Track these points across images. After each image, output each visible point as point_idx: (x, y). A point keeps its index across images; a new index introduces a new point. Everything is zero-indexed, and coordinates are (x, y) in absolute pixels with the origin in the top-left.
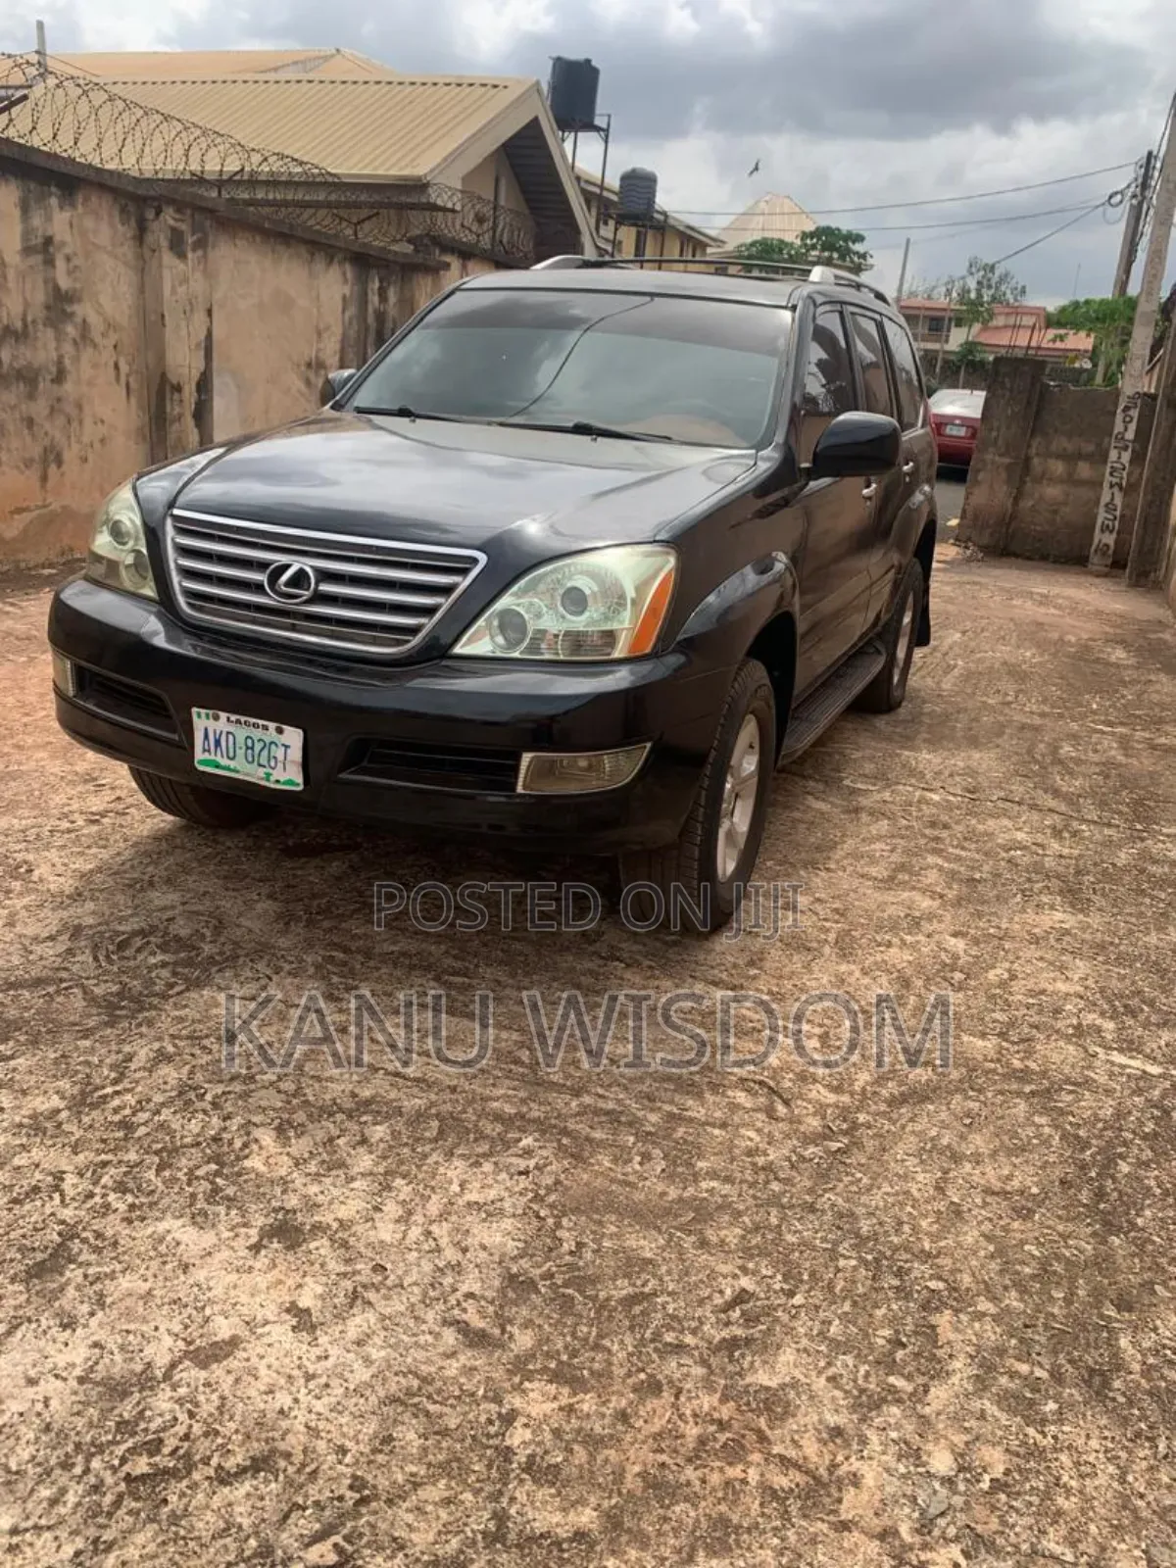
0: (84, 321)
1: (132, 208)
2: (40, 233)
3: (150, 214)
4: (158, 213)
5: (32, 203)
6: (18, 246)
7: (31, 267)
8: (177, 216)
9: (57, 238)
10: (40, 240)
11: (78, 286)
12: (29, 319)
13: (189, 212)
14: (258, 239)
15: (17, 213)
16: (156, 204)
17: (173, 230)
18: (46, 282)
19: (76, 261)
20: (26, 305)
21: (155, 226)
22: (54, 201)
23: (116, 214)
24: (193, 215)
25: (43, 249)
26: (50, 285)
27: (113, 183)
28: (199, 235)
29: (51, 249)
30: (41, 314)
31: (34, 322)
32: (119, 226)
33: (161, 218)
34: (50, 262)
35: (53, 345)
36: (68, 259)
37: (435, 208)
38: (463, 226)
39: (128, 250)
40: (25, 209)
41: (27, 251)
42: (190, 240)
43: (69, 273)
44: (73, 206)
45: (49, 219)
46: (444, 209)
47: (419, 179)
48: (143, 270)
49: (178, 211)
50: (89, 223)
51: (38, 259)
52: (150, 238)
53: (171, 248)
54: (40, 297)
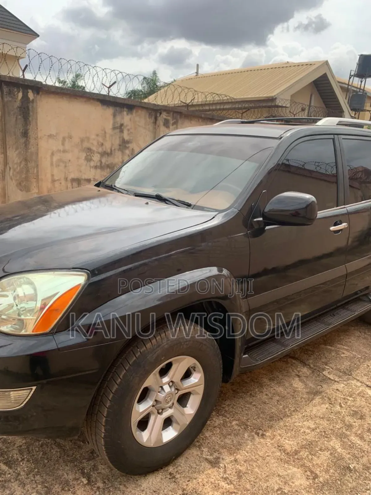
0: (133, 149)
1: (153, 113)
2: (119, 123)
3: (158, 115)
4: (161, 114)
5: (117, 114)
6: (111, 126)
7: (115, 133)
8: (167, 115)
9: (125, 124)
10: (119, 125)
11: (131, 138)
12: (113, 149)
13: (172, 113)
14: (200, 121)
15: (111, 117)
16: (160, 111)
17: (165, 119)
18: (120, 138)
19: (131, 131)
20: (112, 145)
21: (159, 118)
22: (125, 113)
23: (147, 116)
24: (173, 114)
25: (121, 128)
26: (121, 139)
27: (146, 106)
28: (175, 120)
29: (123, 128)
30: (117, 147)
31: (115, 150)
32: (148, 119)
33: (161, 115)
34: (122, 131)
35: (120, 157)
36: (128, 130)
37: (278, 107)
38: (290, 112)
39: (151, 127)
40: (114, 115)
41: (114, 128)
42: (171, 122)
43: (128, 134)
44: (132, 114)
45: (123, 118)
46: (282, 107)
47: (272, 97)
48: (155, 133)
49: (168, 113)
50: (137, 119)
51: (118, 130)
52: (158, 122)
53: (164, 125)
54: (117, 142)
